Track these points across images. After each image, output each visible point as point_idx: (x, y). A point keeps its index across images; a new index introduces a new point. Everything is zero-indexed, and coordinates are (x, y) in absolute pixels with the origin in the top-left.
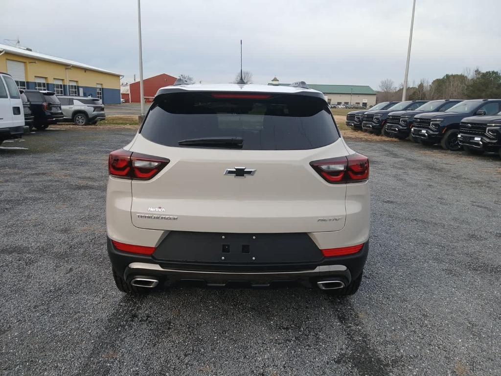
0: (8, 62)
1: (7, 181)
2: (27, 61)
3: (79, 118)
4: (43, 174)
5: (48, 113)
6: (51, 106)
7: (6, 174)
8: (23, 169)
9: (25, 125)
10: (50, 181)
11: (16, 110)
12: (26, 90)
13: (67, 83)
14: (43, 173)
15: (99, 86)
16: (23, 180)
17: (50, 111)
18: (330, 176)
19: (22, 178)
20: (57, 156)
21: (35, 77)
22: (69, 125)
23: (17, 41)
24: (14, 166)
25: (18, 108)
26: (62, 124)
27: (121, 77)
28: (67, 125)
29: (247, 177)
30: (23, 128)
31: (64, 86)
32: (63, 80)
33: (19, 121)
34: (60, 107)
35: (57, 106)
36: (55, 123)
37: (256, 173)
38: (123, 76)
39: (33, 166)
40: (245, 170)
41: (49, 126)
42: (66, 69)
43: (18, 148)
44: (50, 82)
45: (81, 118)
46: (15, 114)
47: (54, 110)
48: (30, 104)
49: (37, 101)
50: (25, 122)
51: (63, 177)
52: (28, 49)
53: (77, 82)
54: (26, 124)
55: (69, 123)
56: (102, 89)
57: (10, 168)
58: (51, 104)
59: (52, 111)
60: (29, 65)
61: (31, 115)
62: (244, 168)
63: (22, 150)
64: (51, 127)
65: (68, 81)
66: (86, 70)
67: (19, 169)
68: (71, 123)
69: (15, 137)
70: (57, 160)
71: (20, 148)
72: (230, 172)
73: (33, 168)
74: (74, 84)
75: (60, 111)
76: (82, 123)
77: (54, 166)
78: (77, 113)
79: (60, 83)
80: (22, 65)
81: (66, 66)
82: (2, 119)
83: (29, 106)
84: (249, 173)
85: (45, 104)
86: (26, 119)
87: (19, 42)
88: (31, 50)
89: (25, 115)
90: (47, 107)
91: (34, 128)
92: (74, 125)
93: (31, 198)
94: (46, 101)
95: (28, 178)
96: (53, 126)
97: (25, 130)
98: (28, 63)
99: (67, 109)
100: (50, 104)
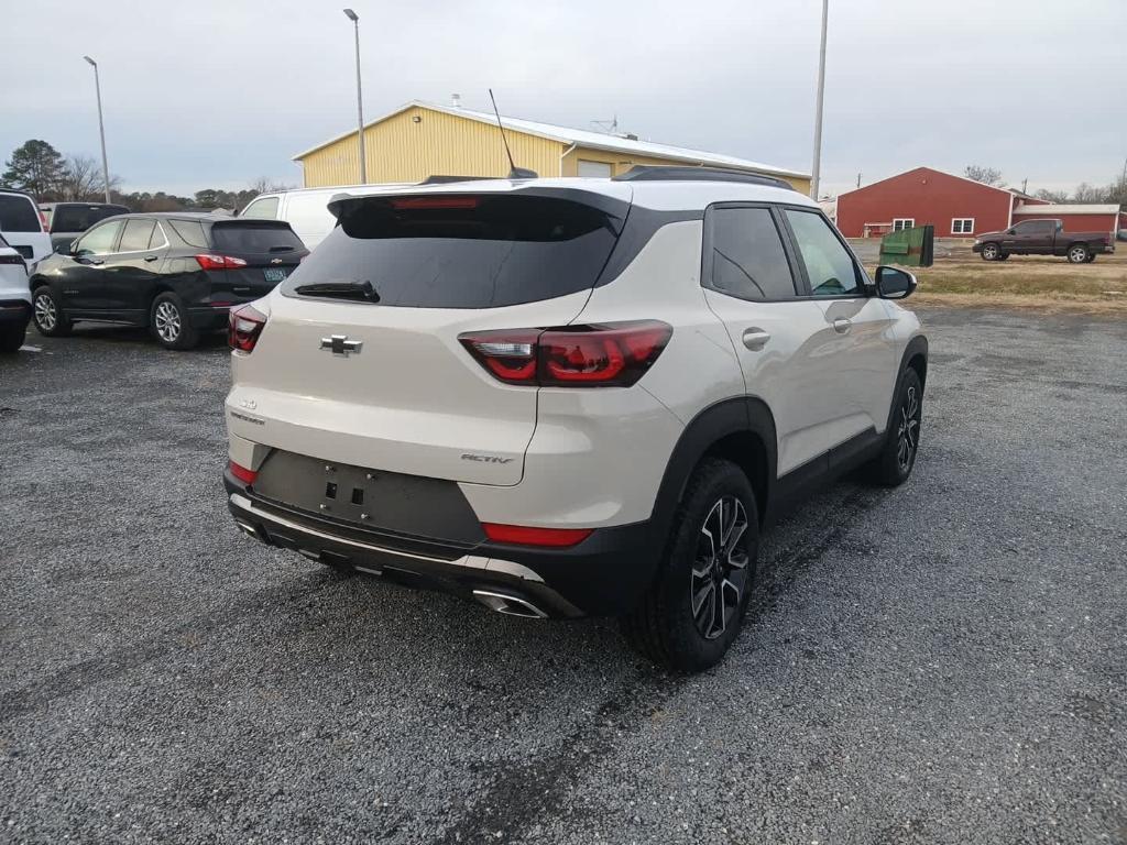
0: (580, 163)
2: (616, 161)
18: (505, 368)
29: (350, 355)
37: (364, 347)
40: (346, 342)
52: (631, 137)
62: (342, 337)
72: (325, 345)
80: (608, 167)
84: (351, 347)
88: (635, 138)
98: (616, 165)
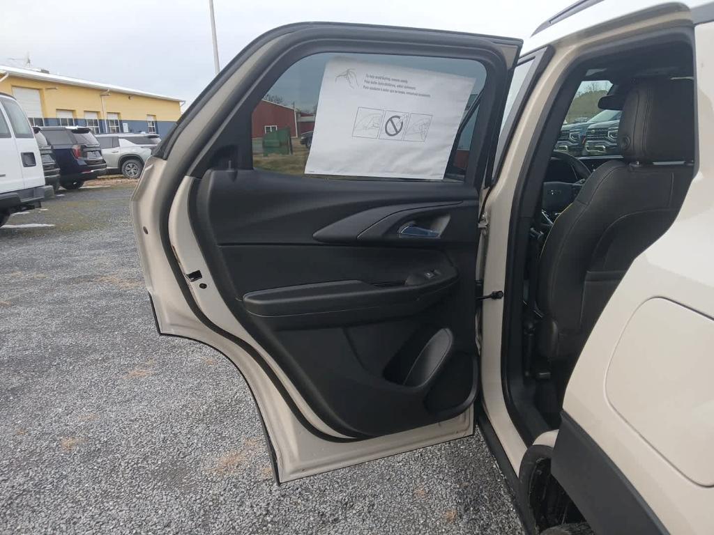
0: (13, 88)
1: (15, 302)
2: (43, 87)
3: (129, 167)
4: (88, 279)
5: (81, 161)
6: (85, 150)
7: (15, 284)
8: (47, 269)
9: (47, 184)
10: (105, 295)
11: (29, 159)
12: (44, 127)
13: (105, 117)
14: (85, 277)
15: (152, 119)
16: (48, 297)
17: (85, 159)
19: (46, 291)
20: (107, 236)
21: (57, 110)
22: (115, 178)
23: (27, 60)
24: (30, 265)
25: (32, 155)
26: (103, 179)
27: (181, 103)
28: (112, 178)
30: (44, 190)
31: (100, 120)
32: (97, 112)
33: (35, 177)
34: (100, 152)
35: (94, 149)
36: (93, 177)
38: (185, 101)
39: (65, 261)
41: (85, 183)
42: (101, 96)
43: (37, 225)
44: (78, 117)
45: (133, 166)
46: (26, 165)
47: (91, 157)
48: (52, 149)
49: (62, 143)
50: (46, 179)
51: (128, 284)
52: (43, 71)
53: (118, 114)
54: (48, 182)
55: (115, 176)
56: (156, 122)
57: (22, 269)
58: (85, 147)
59: (88, 159)
60: (46, 93)
61: (55, 167)
63: (44, 228)
64: (87, 185)
65: (105, 113)
66: (130, 95)
67: (39, 270)
68: (118, 176)
69: (29, 206)
70: (108, 245)
71: (40, 225)
73: (67, 266)
74: (114, 118)
75: (101, 158)
76: (135, 174)
77: (106, 259)
78: (125, 159)
79: (94, 117)
80: (37, 93)
81: (102, 92)
82: (4, 176)
83: (50, 152)
85: (76, 147)
86: (46, 174)
87: (29, 62)
88: (47, 72)
89: (45, 167)
90: (79, 153)
91: (61, 188)
92: (122, 178)
93: (69, 350)
94: (76, 143)
95: (58, 291)
96: (91, 182)
97: (47, 193)
98: (44, 90)
99: (111, 154)
100: (83, 147)
